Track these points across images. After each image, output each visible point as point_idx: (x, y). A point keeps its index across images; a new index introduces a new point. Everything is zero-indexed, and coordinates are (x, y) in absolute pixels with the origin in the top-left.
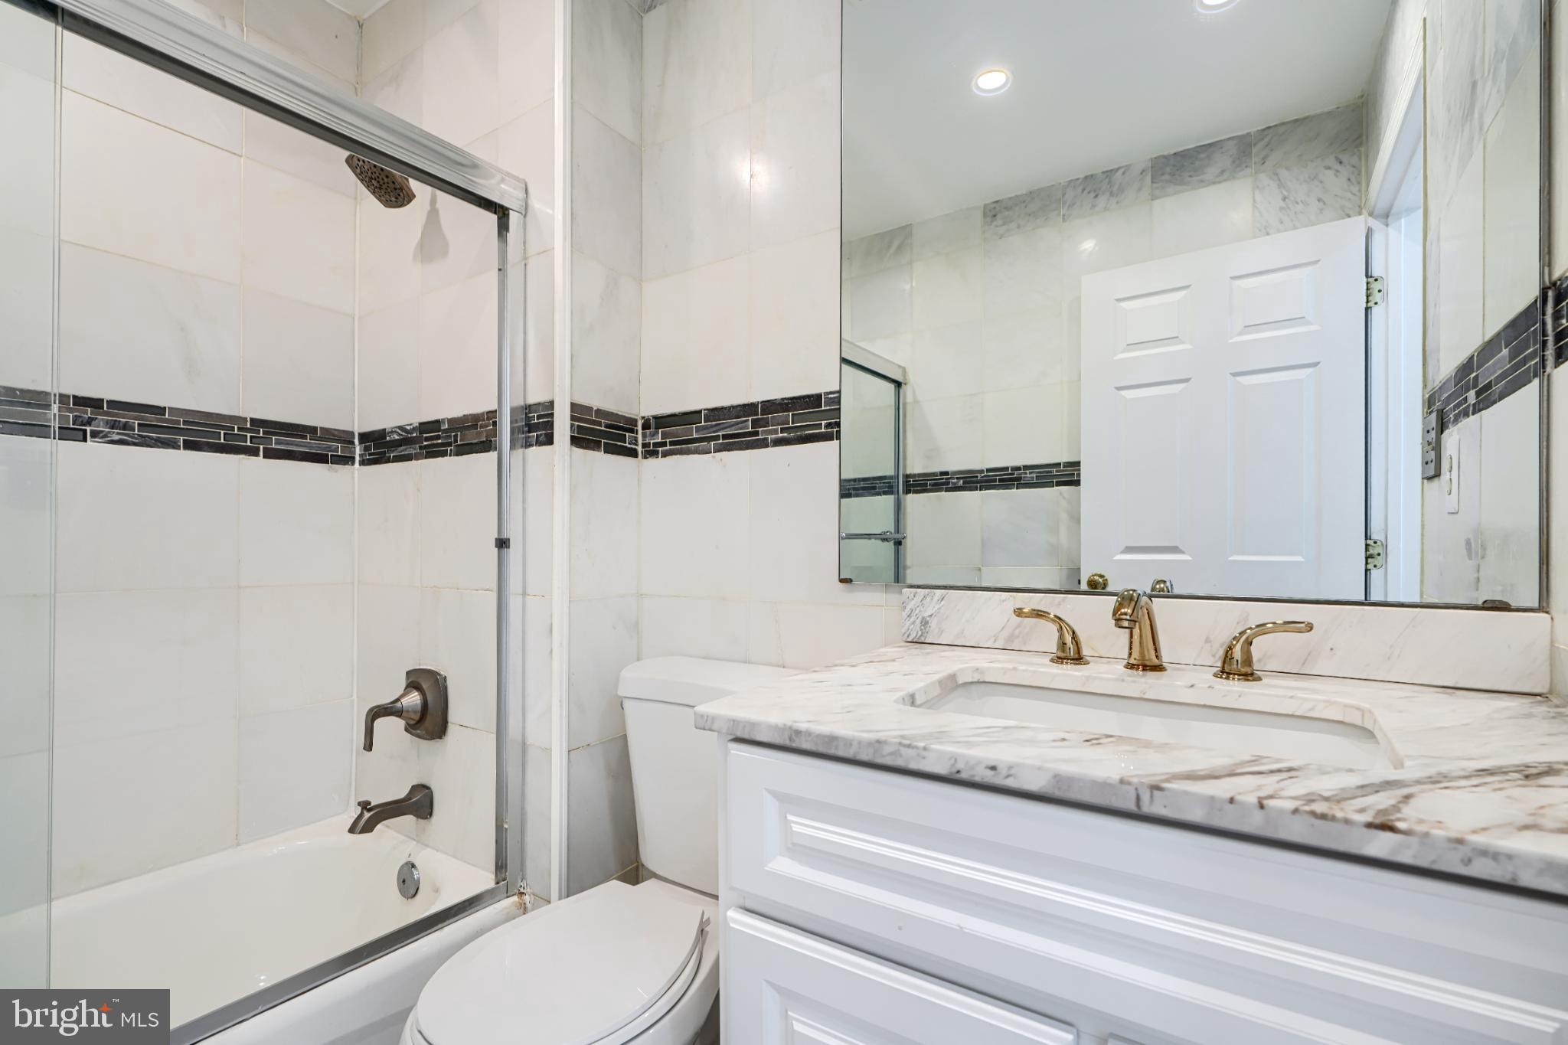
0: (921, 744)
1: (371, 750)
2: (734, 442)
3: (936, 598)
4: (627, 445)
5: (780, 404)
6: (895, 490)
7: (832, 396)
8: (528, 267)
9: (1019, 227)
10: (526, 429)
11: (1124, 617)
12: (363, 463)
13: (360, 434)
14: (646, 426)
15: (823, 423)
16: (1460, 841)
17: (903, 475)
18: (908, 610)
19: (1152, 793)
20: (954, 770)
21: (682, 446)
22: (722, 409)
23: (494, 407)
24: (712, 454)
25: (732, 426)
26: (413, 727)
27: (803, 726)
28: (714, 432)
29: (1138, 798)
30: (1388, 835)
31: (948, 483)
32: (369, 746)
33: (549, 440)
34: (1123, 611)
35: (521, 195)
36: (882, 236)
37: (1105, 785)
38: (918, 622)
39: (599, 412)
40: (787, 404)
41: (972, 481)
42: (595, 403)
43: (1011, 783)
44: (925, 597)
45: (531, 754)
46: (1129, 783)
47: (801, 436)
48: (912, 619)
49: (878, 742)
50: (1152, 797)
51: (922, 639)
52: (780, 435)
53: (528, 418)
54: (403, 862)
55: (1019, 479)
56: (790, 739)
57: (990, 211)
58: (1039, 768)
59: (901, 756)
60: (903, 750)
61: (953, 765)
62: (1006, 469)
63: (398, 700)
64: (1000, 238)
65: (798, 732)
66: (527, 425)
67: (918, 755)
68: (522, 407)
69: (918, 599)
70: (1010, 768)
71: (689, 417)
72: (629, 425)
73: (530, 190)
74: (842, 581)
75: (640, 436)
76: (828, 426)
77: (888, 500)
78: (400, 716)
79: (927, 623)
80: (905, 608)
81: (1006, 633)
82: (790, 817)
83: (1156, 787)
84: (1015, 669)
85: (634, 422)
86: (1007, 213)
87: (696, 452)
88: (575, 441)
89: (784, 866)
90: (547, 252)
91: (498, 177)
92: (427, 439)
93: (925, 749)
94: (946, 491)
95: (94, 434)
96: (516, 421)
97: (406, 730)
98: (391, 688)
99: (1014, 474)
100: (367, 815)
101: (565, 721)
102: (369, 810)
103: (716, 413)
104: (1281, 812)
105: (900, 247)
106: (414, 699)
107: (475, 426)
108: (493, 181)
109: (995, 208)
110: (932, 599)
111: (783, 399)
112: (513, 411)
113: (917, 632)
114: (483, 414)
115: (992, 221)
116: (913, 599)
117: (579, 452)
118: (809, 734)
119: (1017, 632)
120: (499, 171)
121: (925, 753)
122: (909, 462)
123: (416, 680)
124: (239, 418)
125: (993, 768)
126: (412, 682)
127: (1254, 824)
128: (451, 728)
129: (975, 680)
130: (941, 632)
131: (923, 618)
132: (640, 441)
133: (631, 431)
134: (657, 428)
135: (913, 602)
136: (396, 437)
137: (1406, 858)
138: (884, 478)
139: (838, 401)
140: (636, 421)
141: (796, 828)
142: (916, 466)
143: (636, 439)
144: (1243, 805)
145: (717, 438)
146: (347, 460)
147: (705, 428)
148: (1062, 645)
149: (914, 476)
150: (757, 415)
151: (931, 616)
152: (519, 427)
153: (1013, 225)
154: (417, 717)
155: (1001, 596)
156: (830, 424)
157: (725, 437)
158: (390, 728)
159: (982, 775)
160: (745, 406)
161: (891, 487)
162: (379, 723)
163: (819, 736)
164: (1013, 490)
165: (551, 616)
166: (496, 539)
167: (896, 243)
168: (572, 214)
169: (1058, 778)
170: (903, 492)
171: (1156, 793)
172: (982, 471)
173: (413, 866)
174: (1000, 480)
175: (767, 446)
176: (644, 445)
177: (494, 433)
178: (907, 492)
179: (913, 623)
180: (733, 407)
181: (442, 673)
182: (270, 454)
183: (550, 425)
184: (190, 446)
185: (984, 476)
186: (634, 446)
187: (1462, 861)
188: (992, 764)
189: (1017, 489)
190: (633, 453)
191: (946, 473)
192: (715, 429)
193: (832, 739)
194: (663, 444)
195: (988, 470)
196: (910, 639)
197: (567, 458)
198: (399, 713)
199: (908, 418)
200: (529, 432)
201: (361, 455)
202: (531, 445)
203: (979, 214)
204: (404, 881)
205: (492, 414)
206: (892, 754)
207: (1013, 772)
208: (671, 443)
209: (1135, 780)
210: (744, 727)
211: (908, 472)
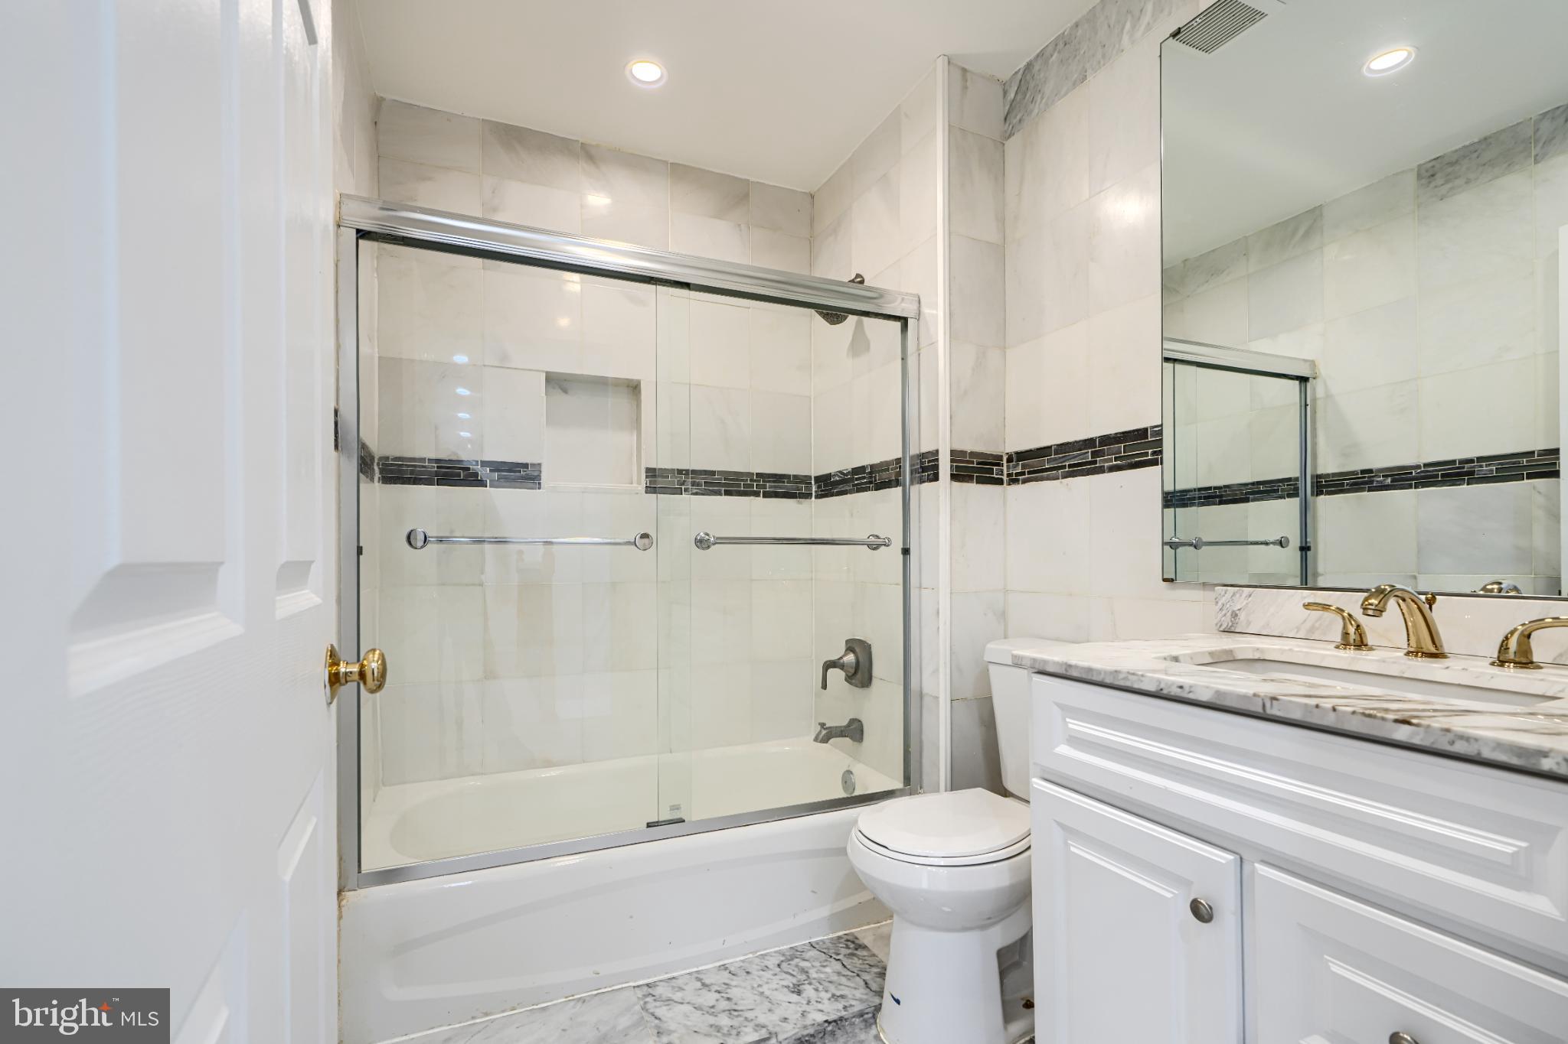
0: (1140, 673)
1: (825, 689)
2: (1076, 471)
3: (1244, 595)
4: (994, 476)
5: (1114, 438)
6: (1301, 492)
7: (1157, 429)
8: (921, 355)
9: (1468, 182)
10: (920, 470)
11: (1370, 607)
12: (816, 497)
13: (815, 477)
14: (1010, 460)
15: (1150, 451)
16: (1448, 730)
17: (1312, 477)
18: (1220, 604)
19: (1272, 702)
20: (1159, 688)
21: (1036, 474)
22: (1068, 443)
23: (900, 455)
24: (1060, 480)
25: (1076, 457)
26: (849, 679)
27: (1073, 662)
28: (1061, 463)
29: (1264, 706)
30: (1406, 727)
31: (1372, 482)
32: (824, 686)
33: (936, 478)
34: (1370, 601)
35: (915, 306)
36: (1284, 224)
37: (1245, 697)
38: (1229, 614)
39: (972, 454)
40: (1119, 438)
41: (1401, 478)
42: (969, 447)
43: (1191, 696)
44: (1234, 594)
45: (927, 701)
46: (1259, 696)
47: (1131, 463)
48: (1224, 612)
49: (1116, 671)
50: (1272, 705)
51: (1233, 629)
52: (1114, 463)
53: (922, 463)
54: (845, 770)
55: (1472, 473)
56: (1066, 670)
57: (1427, 171)
58: (1207, 687)
59: (1129, 680)
60: (1130, 677)
61: (1159, 686)
62: (1453, 462)
63: (841, 658)
64: (1442, 199)
65: (1070, 666)
66: (921, 467)
67: (1139, 680)
68: (918, 455)
69: (1228, 595)
70: (1191, 687)
71: (1043, 452)
72: (996, 461)
73: (922, 300)
74: (1165, 580)
75: (1005, 468)
76: (1154, 453)
77: (1292, 504)
78: (842, 669)
79: (1236, 615)
80: (1217, 602)
81: (1308, 624)
82: (1068, 720)
83: (1274, 699)
84: (1290, 650)
85: (1000, 457)
86: (1450, 170)
87: (1048, 478)
88: (954, 477)
89: (1064, 749)
90: (933, 344)
91: (899, 300)
92: (857, 479)
93: (1142, 676)
94: (1369, 491)
95: (686, 490)
96: (914, 465)
97: (846, 680)
98: (837, 651)
99: (1464, 468)
100: (824, 732)
101: (948, 677)
102: (825, 729)
103: (1064, 448)
104: (1345, 712)
105: (1307, 234)
106: (850, 658)
107: (888, 470)
108: (896, 304)
109: (1433, 167)
110: (1241, 596)
111: (1116, 434)
112: (912, 458)
113: (1228, 624)
114: (892, 460)
115: (1430, 182)
116: (1224, 596)
117: (956, 484)
118: (1076, 667)
119: (1317, 625)
120: (900, 293)
121: (1143, 679)
122: (1321, 461)
123: (852, 646)
124: (749, 473)
125: (1181, 687)
126: (850, 647)
127: (1329, 721)
128: (874, 681)
129: (1256, 658)
130: (1249, 623)
131: (1233, 611)
132: (1005, 472)
133: (998, 465)
134: (1018, 460)
135: (1224, 598)
136: (838, 479)
137: (1417, 741)
138: (1289, 479)
139: (1160, 433)
140: (1002, 456)
141: (1070, 726)
142: (1328, 464)
143: (1002, 471)
144: (1324, 709)
145: (1064, 467)
146: (808, 496)
147: (1055, 459)
148: (1346, 634)
149: (1328, 475)
150: (1096, 447)
151: (1239, 610)
152: (916, 470)
153: (1458, 182)
154: (853, 671)
155: (1302, 593)
156: (1155, 452)
157: (1070, 466)
158: (836, 676)
159: (1175, 691)
160: (1086, 440)
161: (1296, 489)
162: (831, 671)
163: (1083, 668)
164: (1464, 486)
165: (938, 603)
166: (902, 549)
167: (1301, 232)
168: (950, 314)
169: (1218, 693)
170: (1312, 494)
171: (1274, 702)
172: (1418, 467)
173: (851, 773)
174: (1443, 475)
175: (1104, 472)
176: (1009, 475)
177: (899, 474)
178: (1319, 493)
179: (1225, 615)
180: (1076, 442)
181: (868, 642)
182: (766, 495)
183: (936, 467)
184: (728, 493)
185: (1422, 472)
186: (1000, 477)
187: (1449, 742)
188: (1181, 684)
189: (1468, 484)
190: (1000, 482)
191: (1370, 471)
192: (1062, 460)
193: (1090, 670)
194: (1023, 474)
195: (1425, 465)
196: (1221, 629)
197: (948, 490)
198: (842, 667)
199: (1319, 415)
200: (923, 472)
201: (816, 492)
202: (924, 482)
203: (1412, 178)
204: (846, 782)
205: (898, 460)
206: (1124, 679)
207: (1192, 690)
208: (1029, 473)
209: (1262, 694)
210: (1040, 663)
211: (1320, 471)
